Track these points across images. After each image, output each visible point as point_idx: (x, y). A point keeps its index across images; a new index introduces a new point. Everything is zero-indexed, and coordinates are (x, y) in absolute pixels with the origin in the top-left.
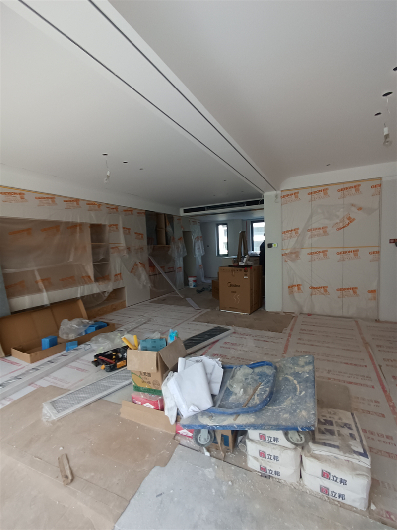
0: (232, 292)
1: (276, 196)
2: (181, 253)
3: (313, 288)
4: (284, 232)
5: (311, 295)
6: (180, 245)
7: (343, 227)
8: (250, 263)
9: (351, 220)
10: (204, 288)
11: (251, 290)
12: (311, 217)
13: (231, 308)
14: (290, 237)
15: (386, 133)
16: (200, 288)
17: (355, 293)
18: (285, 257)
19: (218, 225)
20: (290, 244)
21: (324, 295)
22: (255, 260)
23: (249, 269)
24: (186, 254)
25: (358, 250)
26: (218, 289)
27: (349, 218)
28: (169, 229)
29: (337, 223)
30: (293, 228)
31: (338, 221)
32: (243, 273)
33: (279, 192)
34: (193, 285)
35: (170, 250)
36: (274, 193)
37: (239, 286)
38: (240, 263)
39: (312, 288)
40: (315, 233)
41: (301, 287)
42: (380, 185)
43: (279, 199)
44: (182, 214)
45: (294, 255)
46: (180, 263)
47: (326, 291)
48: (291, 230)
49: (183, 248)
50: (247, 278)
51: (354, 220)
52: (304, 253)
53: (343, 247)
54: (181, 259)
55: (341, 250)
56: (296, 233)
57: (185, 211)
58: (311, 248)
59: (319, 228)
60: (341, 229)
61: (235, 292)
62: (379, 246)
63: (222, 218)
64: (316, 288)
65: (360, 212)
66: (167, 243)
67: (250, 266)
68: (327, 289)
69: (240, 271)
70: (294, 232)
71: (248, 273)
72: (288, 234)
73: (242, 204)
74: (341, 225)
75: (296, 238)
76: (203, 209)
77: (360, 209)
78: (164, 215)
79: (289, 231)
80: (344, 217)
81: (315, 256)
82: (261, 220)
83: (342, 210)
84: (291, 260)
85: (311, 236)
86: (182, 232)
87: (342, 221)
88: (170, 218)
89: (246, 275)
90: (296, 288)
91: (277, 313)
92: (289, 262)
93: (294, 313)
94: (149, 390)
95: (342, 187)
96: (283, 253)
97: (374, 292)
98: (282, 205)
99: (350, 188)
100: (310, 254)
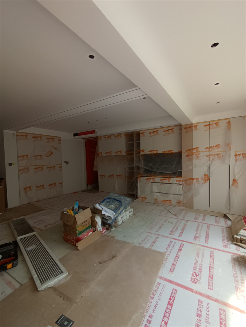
1: (14, 134)
3: (37, 187)
5: (37, 191)
7: (49, 156)
9: (52, 153)
12: (34, 150)
14: (24, 159)
17: (55, 185)
18: (20, 171)
20: (24, 163)
21: (43, 189)
25: (55, 166)
27: (51, 152)
36: (11, 132)
40: (37, 158)
41: (31, 188)
42: (60, 140)
43: (16, 136)
45: (26, 170)
47: (43, 187)
48: (24, 156)
50: (2, 187)
51: (53, 153)
52: (32, 168)
53: (50, 165)
56: (27, 158)
58: (35, 166)
60: (48, 156)
62: (62, 165)
64: (39, 186)
65: (55, 150)
70: (25, 157)
72: (22, 158)
75: (27, 160)
79: (22, 156)
80: (49, 152)
81: (37, 170)
85: (36, 160)
90: (28, 189)
92: (24, 174)
93: (30, 203)
94: (86, 228)
95: (47, 137)
96: (19, 169)
97: (61, 183)
98: (17, 140)
99: (50, 139)
100: (35, 169)
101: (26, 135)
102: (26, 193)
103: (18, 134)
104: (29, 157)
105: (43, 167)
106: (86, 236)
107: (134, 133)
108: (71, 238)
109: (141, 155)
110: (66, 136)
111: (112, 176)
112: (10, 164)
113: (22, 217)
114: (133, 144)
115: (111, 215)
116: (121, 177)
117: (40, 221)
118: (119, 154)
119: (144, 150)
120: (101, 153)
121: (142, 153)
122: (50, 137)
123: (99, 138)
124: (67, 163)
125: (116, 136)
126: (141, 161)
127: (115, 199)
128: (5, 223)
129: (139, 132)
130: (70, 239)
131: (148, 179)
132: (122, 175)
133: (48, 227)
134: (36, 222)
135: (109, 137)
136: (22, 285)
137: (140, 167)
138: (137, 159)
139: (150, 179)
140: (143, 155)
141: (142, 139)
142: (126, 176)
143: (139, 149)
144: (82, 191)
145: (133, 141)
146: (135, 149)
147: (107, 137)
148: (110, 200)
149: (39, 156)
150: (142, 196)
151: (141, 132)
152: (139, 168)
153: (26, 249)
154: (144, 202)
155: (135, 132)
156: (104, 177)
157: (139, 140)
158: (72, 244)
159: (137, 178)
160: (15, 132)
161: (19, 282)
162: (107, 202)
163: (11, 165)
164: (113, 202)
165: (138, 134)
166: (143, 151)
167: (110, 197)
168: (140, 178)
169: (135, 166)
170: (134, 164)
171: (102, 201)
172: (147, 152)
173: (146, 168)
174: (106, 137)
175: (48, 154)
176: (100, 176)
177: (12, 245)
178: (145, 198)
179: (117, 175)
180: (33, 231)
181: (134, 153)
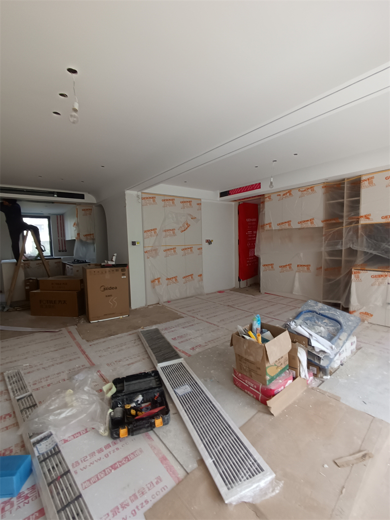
0: (107, 296)
3: (168, 279)
4: (145, 232)
5: (168, 285)
9: (188, 226)
12: (164, 220)
13: (106, 316)
14: (151, 236)
17: (192, 278)
18: (146, 254)
21: (176, 283)
23: (126, 268)
27: (187, 224)
29: (181, 227)
32: (120, 272)
36: (134, 193)
37: (116, 288)
40: (168, 234)
41: (160, 280)
43: (140, 200)
45: (154, 253)
47: (176, 280)
48: (151, 230)
50: (125, 277)
51: (190, 225)
52: (161, 250)
53: (185, 245)
55: (183, 247)
56: (155, 233)
58: (166, 246)
60: (183, 231)
61: (111, 296)
62: (201, 245)
64: (170, 279)
68: (177, 278)
69: (117, 270)
70: (153, 232)
71: (126, 272)
72: (149, 233)
75: (155, 237)
79: (149, 231)
80: (185, 223)
81: (169, 252)
85: (166, 236)
87: (183, 226)
90: (157, 281)
92: (151, 258)
93: (158, 304)
94: (281, 371)
95: (182, 200)
96: (145, 250)
97: (200, 275)
98: (142, 206)
99: (187, 202)
100: (165, 251)
101: (153, 197)
102: (154, 287)
103: (144, 196)
104: (157, 231)
105: (175, 248)
106: (282, 388)
107: (346, 181)
108: (252, 385)
109: (360, 227)
110: (209, 196)
111: (288, 267)
112: (134, 243)
113: (154, 327)
114: (342, 204)
115: (327, 349)
116: (308, 269)
117: (181, 337)
118: (309, 225)
119: (369, 215)
120: (270, 224)
121: (363, 221)
122: (185, 200)
123: (266, 196)
124: (209, 242)
125: (301, 191)
126: (359, 239)
127: (322, 315)
128: (133, 334)
129: (360, 178)
130: (249, 386)
131: (380, 276)
132: (310, 265)
133: (198, 350)
134: (175, 338)
135: (288, 194)
136: (188, 473)
137: (357, 251)
138: (351, 233)
139: (386, 276)
140: (365, 226)
141: (364, 192)
142: (319, 269)
143: (358, 214)
144: (231, 290)
145: (343, 198)
146: (345, 214)
147: (284, 195)
148: (311, 316)
149: (170, 230)
150: (363, 310)
151: (363, 178)
152: (352, 252)
153: (176, 390)
154: (366, 322)
155: (348, 179)
156: (272, 267)
157: (358, 194)
158: (253, 397)
159: (349, 274)
160: (140, 193)
161: (182, 463)
162: (307, 319)
163: (135, 245)
164: (319, 321)
165: (356, 184)
166: (367, 217)
167: (310, 309)
168: (359, 273)
169: (343, 249)
170: (342, 244)
171: (295, 315)
172: (376, 219)
173: (375, 253)
174: (282, 194)
175: (183, 228)
176: (264, 265)
177: (152, 378)
178: (368, 314)
179: (298, 266)
180: (177, 356)
181: (343, 222)
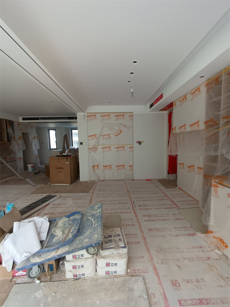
0: (58, 172)
1: (84, 116)
2: (21, 147)
4: (89, 136)
5: (104, 170)
6: (20, 142)
7: (118, 135)
8: (70, 154)
9: (121, 132)
10: (39, 171)
11: (71, 170)
12: (102, 129)
13: (58, 182)
14: (93, 139)
15: (132, 91)
16: (36, 171)
17: (124, 167)
18: (90, 150)
19: (49, 130)
20: (93, 142)
21: (110, 169)
22: (74, 152)
23: (69, 157)
24: (25, 148)
25: (124, 146)
26: (49, 171)
27: (120, 130)
28: (10, 130)
29: (115, 133)
30: (94, 134)
31: (115, 132)
32: (65, 160)
33: (86, 114)
34: (31, 170)
35: (11, 145)
36: (82, 114)
37: (63, 168)
38: (64, 154)
39: (104, 166)
40: (105, 137)
41: (99, 166)
42: (132, 116)
43: (86, 117)
44: (21, 120)
45: (94, 149)
46: (20, 155)
47: (111, 167)
48: (93, 135)
49: (23, 145)
50: (68, 163)
51: (122, 131)
52: (100, 148)
53: (118, 145)
54: (21, 152)
55: (117, 146)
56: (95, 137)
57: (24, 119)
58: (103, 145)
59: (107, 135)
61: (61, 172)
62: (133, 145)
63: (52, 125)
64: (106, 166)
65: (124, 128)
66: (8, 141)
67: (70, 156)
68: (112, 166)
69: (64, 159)
70: (94, 136)
71: (69, 160)
72: (91, 137)
73: (64, 118)
74: (117, 134)
75: (95, 140)
76: (38, 119)
77: (125, 126)
78: (5, 120)
79: (91, 136)
80: (118, 130)
81: (105, 149)
82: (76, 129)
83: (117, 126)
84: (93, 152)
85: (103, 139)
86: (21, 134)
88: (11, 123)
89: (67, 161)
90: (96, 167)
91: (87, 182)
92: (92, 153)
93: (95, 181)
95: (116, 114)
96: (89, 148)
97: (131, 166)
98: (87, 121)
99: (120, 115)
100: (103, 148)
101: (95, 115)
103: (88, 115)
104: (97, 136)
105: (110, 147)
107: (223, 73)
110: (139, 109)
112: (81, 143)
118: (195, 128)
122: (119, 114)
123: (173, 104)
124: (140, 143)
125: (192, 94)
135: (185, 99)
145: (221, 95)
169: (219, 155)
170: (218, 149)
174: (181, 99)
175: (117, 133)
181: (220, 123)
